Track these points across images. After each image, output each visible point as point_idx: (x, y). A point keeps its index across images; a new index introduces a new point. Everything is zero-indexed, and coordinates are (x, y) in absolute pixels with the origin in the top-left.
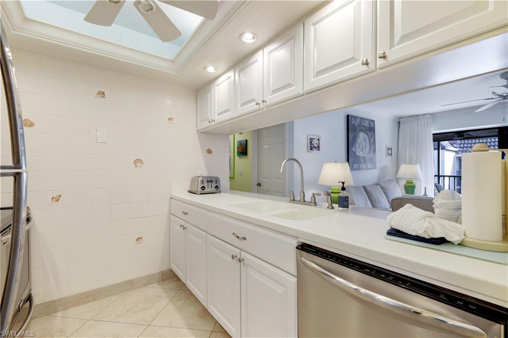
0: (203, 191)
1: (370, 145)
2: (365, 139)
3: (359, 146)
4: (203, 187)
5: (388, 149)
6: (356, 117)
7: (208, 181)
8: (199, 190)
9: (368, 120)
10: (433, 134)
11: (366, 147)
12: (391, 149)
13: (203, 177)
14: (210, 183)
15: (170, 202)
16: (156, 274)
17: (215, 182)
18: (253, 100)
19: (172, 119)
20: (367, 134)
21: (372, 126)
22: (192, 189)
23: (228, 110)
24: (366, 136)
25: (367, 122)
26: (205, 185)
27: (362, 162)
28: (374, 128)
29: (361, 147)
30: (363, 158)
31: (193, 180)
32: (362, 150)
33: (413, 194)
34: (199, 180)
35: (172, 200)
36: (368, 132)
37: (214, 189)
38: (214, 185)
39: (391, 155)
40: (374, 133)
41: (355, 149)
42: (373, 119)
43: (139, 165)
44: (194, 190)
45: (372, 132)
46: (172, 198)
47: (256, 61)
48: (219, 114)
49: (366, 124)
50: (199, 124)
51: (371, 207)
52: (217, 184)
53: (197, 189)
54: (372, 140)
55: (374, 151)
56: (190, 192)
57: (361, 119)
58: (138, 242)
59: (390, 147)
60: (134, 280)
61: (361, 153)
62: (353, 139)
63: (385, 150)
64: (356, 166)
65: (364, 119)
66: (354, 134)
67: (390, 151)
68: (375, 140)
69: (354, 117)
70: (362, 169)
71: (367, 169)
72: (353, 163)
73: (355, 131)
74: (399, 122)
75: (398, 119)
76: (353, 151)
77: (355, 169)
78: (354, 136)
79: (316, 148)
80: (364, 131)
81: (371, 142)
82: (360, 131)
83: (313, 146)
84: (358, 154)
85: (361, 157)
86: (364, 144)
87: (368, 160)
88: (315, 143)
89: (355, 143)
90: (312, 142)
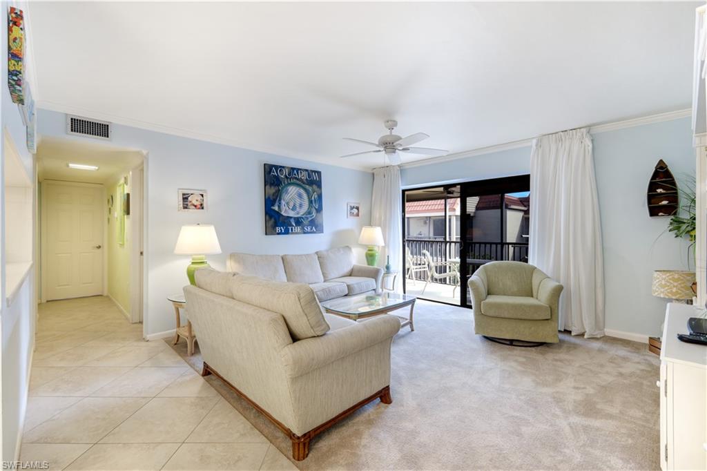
2: (300, 196)
3: (288, 203)
5: (351, 208)
6: (283, 167)
9: (307, 170)
10: (403, 190)
11: (301, 206)
12: (358, 208)
21: (315, 177)
24: (302, 191)
25: (305, 173)
28: (320, 181)
32: (294, 209)
39: (358, 215)
40: (319, 186)
41: (279, 207)
42: (318, 170)
45: (315, 187)
49: (304, 176)
51: (286, 281)
55: (319, 210)
57: (293, 169)
59: (354, 205)
62: (273, 195)
63: (344, 209)
64: (281, 229)
65: (298, 170)
66: (277, 188)
67: (355, 211)
68: (320, 196)
69: (276, 167)
70: (292, 233)
71: (305, 233)
72: (276, 225)
73: (278, 185)
74: (373, 174)
75: (371, 171)
76: (274, 210)
77: (278, 234)
78: (276, 192)
79: (196, 206)
80: (298, 185)
81: (313, 198)
82: (290, 184)
83: (189, 204)
84: (284, 214)
85: (291, 217)
86: (298, 201)
87: (306, 222)
88: (194, 200)
89: (280, 200)
90: (187, 198)
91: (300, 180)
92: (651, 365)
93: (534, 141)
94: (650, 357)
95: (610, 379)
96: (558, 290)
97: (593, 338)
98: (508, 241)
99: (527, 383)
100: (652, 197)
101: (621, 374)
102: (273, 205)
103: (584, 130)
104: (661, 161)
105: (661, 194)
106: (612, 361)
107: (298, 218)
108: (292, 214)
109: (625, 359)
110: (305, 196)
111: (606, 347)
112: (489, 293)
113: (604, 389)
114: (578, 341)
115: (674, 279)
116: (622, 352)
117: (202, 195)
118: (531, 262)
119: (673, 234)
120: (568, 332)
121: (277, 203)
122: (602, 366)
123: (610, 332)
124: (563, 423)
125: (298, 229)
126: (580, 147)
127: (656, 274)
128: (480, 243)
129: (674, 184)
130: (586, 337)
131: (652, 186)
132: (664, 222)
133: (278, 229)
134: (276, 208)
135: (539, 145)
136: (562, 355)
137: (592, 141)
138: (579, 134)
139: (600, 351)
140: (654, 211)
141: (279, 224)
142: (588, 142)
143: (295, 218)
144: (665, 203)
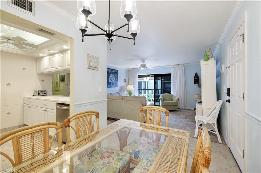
0: (39, 95)
1: (115, 78)
2: (113, 77)
3: (110, 79)
4: (39, 93)
5: (124, 80)
6: (110, 69)
7: (41, 92)
8: (37, 95)
10: (138, 75)
11: (113, 79)
12: (126, 80)
13: (39, 90)
14: (42, 92)
15: (24, 99)
16: (17, 126)
17: (44, 92)
18: (54, 67)
19: (25, 69)
20: (114, 75)
21: (117, 72)
22: (34, 94)
23: (47, 69)
25: (114, 70)
26: (40, 93)
27: (112, 84)
28: (117, 73)
29: (111, 79)
30: (112, 83)
31: (35, 91)
32: (112, 80)
33: (131, 95)
34: (37, 91)
35: (25, 99)
36: (115, 74)
37: (44, 94)
38: (44, 93)
39: (126, 82)
40: (117, 74)
42: (117, 69)
43: (9, 86)
44: (35, 94)
45: (116, 74)
46: (25, 98)
47: (55, 56)
48: (45, 69)
49: (114, 71)
50: (38, 71)
52: (45, 93)
53: (36, 94)
54: (116, 77)
55: (117, 81)
56: (33, 96)
57: (112, 69)
58: (8, 114)
59: (125, 79)
60: (6, 128)
61: (111, 81)
63: (123, 80)
65: (113, 69)
67: (125, 81)
68: (117, 77)
69: (108, 69)
70: (112, 87)
73: (108, 74)
74: (129, 70)
75: (128, 70)
77: (109, 87)
80: (113, 74)
82: (111, 73)
84: (110, 82)
86: (113, 78)
87: (114, 84)
91: (113, 72)
92: (194, 112)
93: (172, 66)
94: (195, 111)
95: (188, 115)
96: (178, 99)
97: (184, 109)
98: (158, 89)
99: (175, 116)
100: (195, 80)
101: (190, 114)
103: (182, 65)
104: (196, 73)
105: (196, 79)
106: (188, 112)
109: (190, 112)
110: (114, 76)
111: (187, 111)
112: (164, 101)
113: (187, 116)
114: (181, 110)
115: (198, 96)
116: (190, 111)
118: (171, 94)
119: (198, 87)
120: (179, 109)
122: (186, 113)
123: (187, 108)
124: (182, 120)
125: (113, 86)
126: (182, 68)
127: (195, 95)
128: (150, 90)
129: (198, 78)
130: (183, 109)
131: (195, 78)
132: (197, 85)
135: (173, 67)
136: (179, 112)
137: (184, 67)
138: (181, 66)
139: (186, 111)
140: (195, 83)
142: (183, 68)
144: (197, 81)
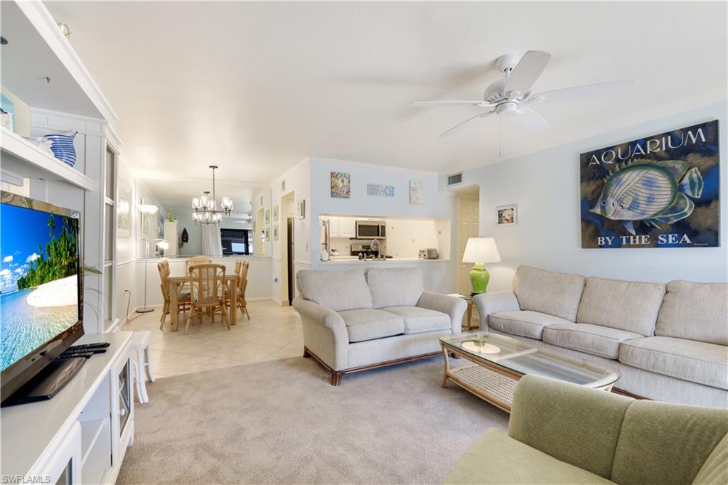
6: (612, 148)
24: (654, 174)
57: (634, 143)
62: (593, 193)
64: (606, 240)
65: (644, 141)
66: (599, 182)
68: (711, 172)
69: (598, 153)
71: (657, 246)
72: (597, 234)
73: (602, 177)
76: (595, 214)
77: (601, 247)
78: (598, 187)
79: (508, 220)
81: (686, 180)
83: (503, 219)
85: (627, 221)
86: (645, 192)
87: (661, 227)
88: (506, 215)
89: (605, 197)
90: (502, 214)
91: (651, 156)
102: (592, 206)
107: (642, 222)
108: (628, 216)
110: (663, 181)
117: (512, 209)
121: (599, 203)
125: (643, 239)
133: (601, 240)
134: (598, 211)
141: (602, 233)
143: (635, 222)
